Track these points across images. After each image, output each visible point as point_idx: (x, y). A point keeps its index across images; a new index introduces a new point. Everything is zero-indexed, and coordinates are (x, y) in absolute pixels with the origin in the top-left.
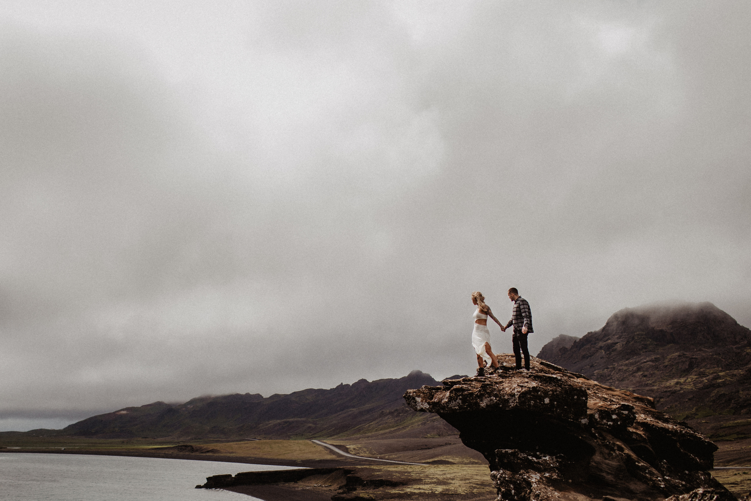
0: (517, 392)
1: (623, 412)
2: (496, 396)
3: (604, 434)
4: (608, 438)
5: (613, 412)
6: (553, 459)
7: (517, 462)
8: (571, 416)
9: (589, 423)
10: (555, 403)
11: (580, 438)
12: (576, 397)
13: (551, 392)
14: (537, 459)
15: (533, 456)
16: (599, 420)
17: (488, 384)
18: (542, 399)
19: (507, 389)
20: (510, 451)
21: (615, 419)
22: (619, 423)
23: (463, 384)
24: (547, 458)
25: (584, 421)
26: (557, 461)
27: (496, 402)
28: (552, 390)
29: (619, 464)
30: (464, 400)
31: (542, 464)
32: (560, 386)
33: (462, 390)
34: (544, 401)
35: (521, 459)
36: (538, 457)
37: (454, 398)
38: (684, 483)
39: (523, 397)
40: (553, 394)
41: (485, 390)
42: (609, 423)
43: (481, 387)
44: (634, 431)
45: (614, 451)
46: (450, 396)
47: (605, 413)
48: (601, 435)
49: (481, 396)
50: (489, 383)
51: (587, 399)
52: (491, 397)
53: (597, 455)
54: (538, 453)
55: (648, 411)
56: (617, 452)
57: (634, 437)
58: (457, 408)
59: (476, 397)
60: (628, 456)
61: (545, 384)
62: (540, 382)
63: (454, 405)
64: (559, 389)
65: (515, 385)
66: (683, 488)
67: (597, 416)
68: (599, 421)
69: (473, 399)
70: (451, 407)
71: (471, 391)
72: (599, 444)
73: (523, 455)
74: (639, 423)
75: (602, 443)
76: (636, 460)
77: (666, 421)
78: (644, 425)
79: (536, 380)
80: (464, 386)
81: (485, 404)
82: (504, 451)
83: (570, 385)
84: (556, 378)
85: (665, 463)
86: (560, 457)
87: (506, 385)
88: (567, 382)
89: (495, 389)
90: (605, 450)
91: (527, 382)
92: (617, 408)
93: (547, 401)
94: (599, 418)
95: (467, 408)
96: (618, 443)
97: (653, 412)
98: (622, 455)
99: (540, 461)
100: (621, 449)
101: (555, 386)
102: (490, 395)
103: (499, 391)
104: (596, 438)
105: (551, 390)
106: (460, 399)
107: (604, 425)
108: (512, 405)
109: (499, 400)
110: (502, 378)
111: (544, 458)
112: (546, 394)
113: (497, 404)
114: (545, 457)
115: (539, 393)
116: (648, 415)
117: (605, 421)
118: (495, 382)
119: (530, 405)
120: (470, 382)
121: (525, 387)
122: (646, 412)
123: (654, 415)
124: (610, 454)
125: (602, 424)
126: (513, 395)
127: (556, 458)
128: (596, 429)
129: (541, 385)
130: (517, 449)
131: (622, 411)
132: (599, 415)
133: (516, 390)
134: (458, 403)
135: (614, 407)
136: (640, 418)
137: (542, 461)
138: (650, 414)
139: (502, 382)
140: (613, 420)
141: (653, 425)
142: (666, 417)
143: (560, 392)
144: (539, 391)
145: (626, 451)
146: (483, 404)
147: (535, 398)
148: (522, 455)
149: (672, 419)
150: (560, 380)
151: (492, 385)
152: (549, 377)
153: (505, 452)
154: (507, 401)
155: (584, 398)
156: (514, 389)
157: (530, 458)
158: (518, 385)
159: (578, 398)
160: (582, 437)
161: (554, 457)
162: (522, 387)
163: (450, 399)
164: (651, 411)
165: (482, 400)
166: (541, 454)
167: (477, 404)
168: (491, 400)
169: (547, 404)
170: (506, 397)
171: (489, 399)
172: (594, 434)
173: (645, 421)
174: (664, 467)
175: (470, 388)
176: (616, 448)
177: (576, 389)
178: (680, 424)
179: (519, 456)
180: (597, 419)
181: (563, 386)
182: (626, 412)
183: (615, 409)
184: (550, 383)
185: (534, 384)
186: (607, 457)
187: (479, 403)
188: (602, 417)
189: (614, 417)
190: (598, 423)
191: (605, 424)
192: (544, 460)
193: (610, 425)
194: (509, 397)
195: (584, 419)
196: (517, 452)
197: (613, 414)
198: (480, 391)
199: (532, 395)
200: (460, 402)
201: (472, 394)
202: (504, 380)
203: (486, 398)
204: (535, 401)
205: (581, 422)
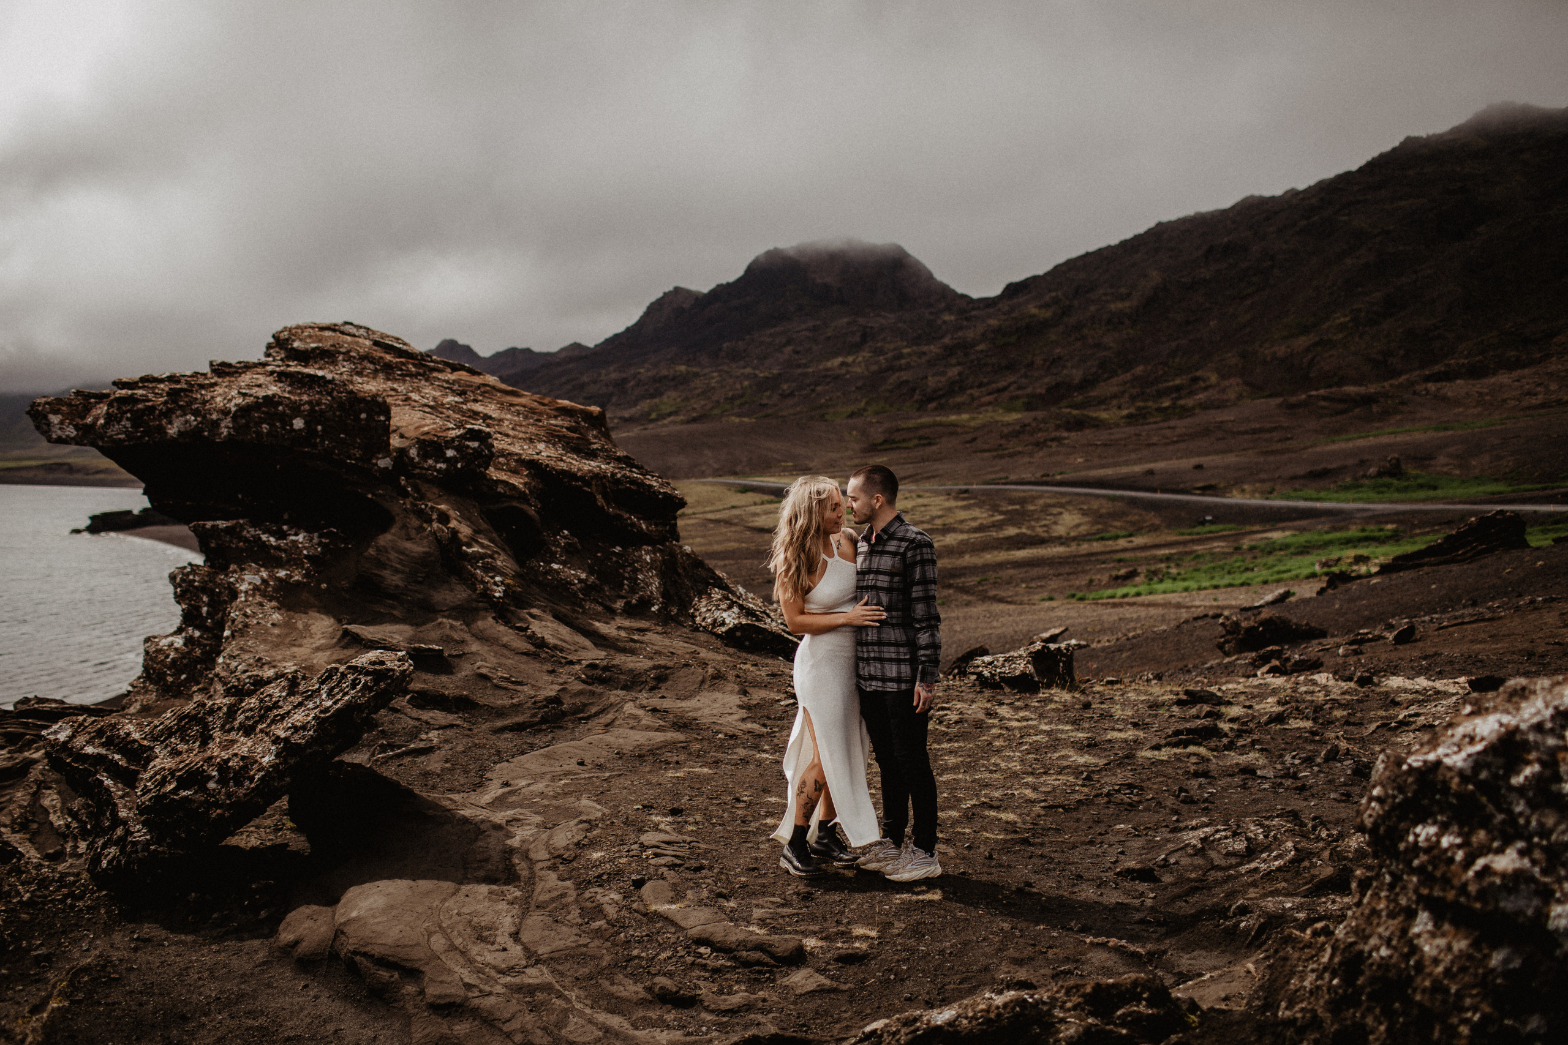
0: (236, 405)
1: (470, 444)
2: (196, 413)
3: (424, 487)
4: (429, 495)
5: (449, 443)
6: (311, 540)
7: (237, 547)
8: (358, 453)
9: (393, 466)
10: (319, 428)
11: (370, 496)
12: (363, 416)
13: (307, 407)
14: (277, 539)
15: (272, 534)
16: (417, 459)
17: (182, 390)
18: (286, 420)
19: (218, 399)
20: (222, 524)
21: (451, 458)
22: (459, 465)
23: (140, 388)
24: (300, 538)
25: (384, 463)
26: (320, 544)
27: (197, 426)
28: (309, 403)
29: (427, 550)
30: (138, 419)
31: (285, 551)
32: (330, 394)
33: (132, 400)
34: (292, 425)
35: (246, 540)
36: (281, 535)
37: (116, 418)
38: (583, 576)
39: (242, 417)
40: (312, 410)
41: (175, 402)
42: (438, 466)
43: (168, 394)
44: (503, 476)
45: (430, 521)
46: (107, 413)
47: (431, 446)
48: (416, 488)
49: (168, 414)
50: (185, 386)
51: (389, 418)
52: (185, 415)
53: (393, 531)
54: (285, 527)
55: (558, 436)
56: (435, 525)
57: (500, 489)
58: (122, 436)
59: (159, 416)
60: (455, 532)
61: (300, 388)
62: (289, 385)
63: (117, 431)
64: (326, 400)
65: (234, 393)
66: (579, 586)
67: (413, 452)
68: (418, 463)
69: (154, 419)
70: (111, 436)
71: (150, 404)
72: (405, 510)
73: (253, 533)
74: (521, 462)
75: (414, 505)
76: (465, 540)
77: (592, 455)
78: (533, 466)
79: (281, 382)
80: (141, 392)
81: (176, 430)
82: (209, 524)
83: (352, 392)
84: (323, 377)
85: (565, 537)
86: (329, 535)
87: (219, 390)
88: (345, 385)
89: (196, 399)
90: (414, 520)
91: (259, 386)
92: (457, 437)
93: (298, 423)
94: (418, 455)
95: (142, 437)
96: (443, 507)
97: (569, 438)
98: (443, 531)
99: (282, 543)
100: (444, 518)
101: (320, 393)
102: (184, 411)
103: (205, 402)
104: (406, 495)
105: (307, 403)
106: (128, 419)
107: (428, 469)
108: (225, 431)
109: (201, 423)
110: (219, 377)
111: (293, 538)
112: (296, 409)
113: (196, 432)
114: (296, 534)
115: (280, 408)
116: (554, 445)
117: (430, 462)
118: (199, 385)
119: (259, 434)
120: (154, 384)
121: (251, 395)
122: (553, 437)
123: (568, 443)
124: (420, 529)
125: (423, 468)
126: (225, 412)
127: (320, 537)
128: (409, 477)
129: (289, 392)
130: (243, 518)
131: (467, 443)
132: (419, 449)
133: (233, 404)
134: (125, 427)
135: (453, 433)
136: (530, 452)
137: (286, 544)
138: (560, 441)
139: (215, 384)
140: (446, 460)
141: (547, 465)
142: (595, 446)
143: (330, 406)
144: (280, 403)
145: (453, 524)
146: (172, 431)
147: (271, 418)
148: (250, 532)
149: (606, 450)
150: (332, 381)
151: (192, 391)
152: (309, 376)
153: (213, 526)
154: (216, 424)
155: (382, 418)
156: (230, 400)
157: (264, 537)
158: (239, 393)
159: (370, 417)
160: (373, 494)
161: (316, 535)
162: (245, 395)
163: (109, 417)
164: (564, 436)
165: (170, 423)
166: (290, 528)
167: (162, 430)
168: (187, 422)
169: (300, 430)
170: (214, 416)
171: (182, 419)
172: (404, 488)
173: (536, 457)
174: (559, 545)
175: (150, 396)
176: (435, 517)
177: (363, 399)
178: (619, 459)
179: (245, 533)
180: (413, 459)
181: (335, 393)
182: (475, 444)
183: (453, 439)
184: (311, 388)
185: (274, 389)
186: (413, 533)
187: (165, 428)
188: (424, 454)
189: (450, 453)
190: (415, 466)
191: (430, 468)
192: (293, 541)
193: (439, 471)
194: (220, 416)
195: (384, 458)
196: (241, 526)
197: (448, 448)
198: (165, 403)
199: (263, 413)
200: (128, 424)
201: (153, 408)
202: (220, 380)
203: (177, 417)
204: (272, 425)
205: (376, 464)
